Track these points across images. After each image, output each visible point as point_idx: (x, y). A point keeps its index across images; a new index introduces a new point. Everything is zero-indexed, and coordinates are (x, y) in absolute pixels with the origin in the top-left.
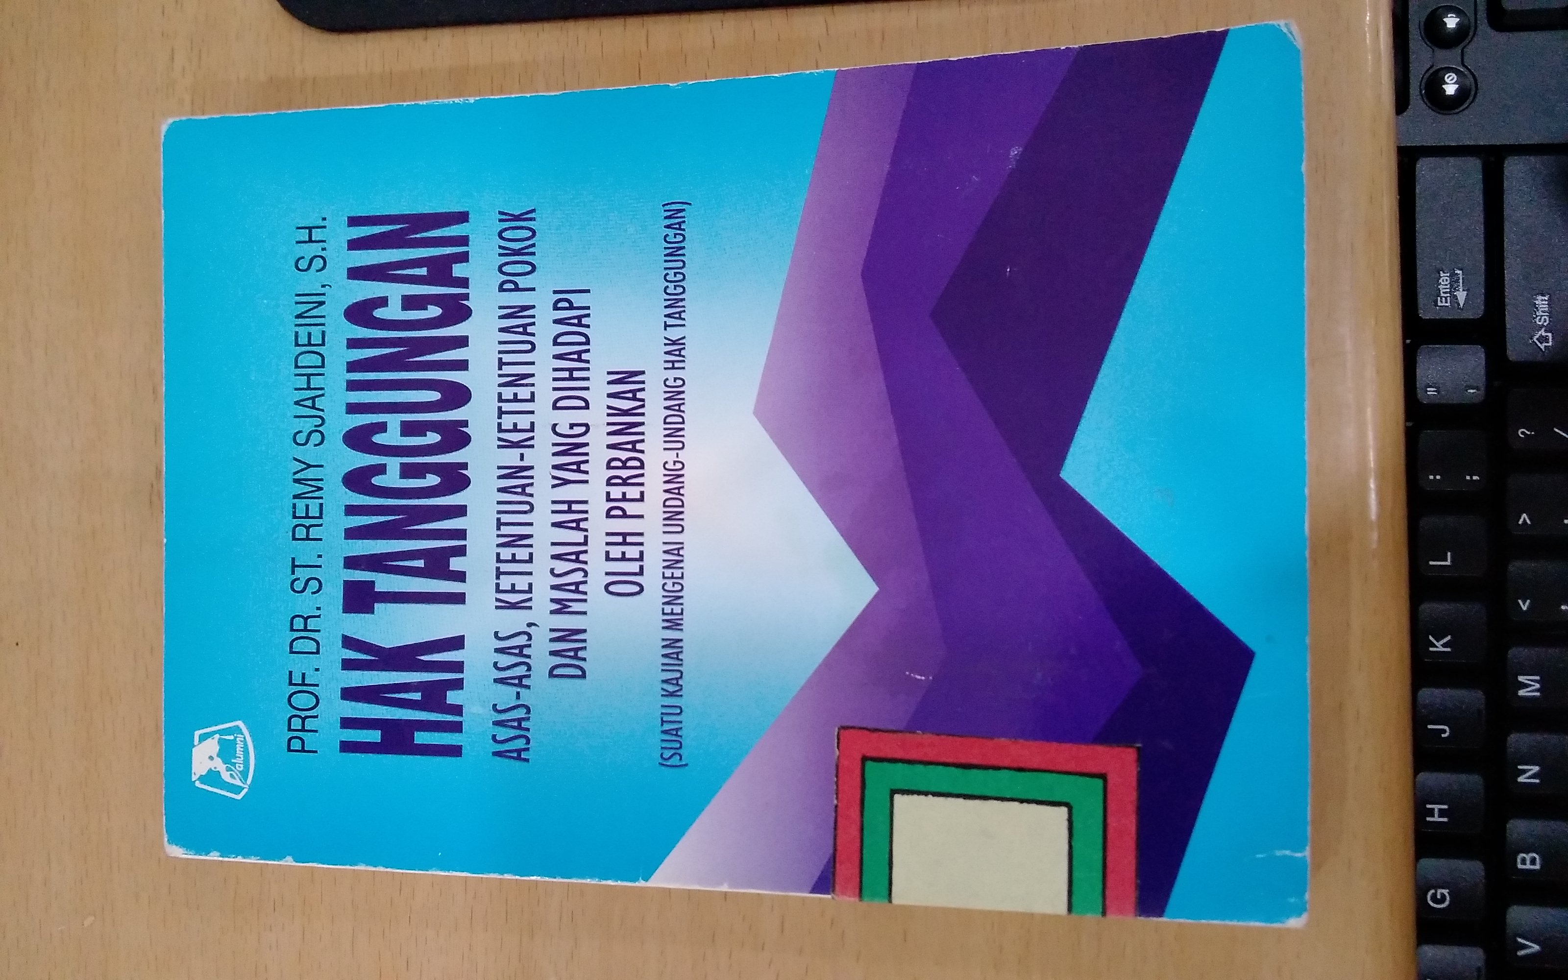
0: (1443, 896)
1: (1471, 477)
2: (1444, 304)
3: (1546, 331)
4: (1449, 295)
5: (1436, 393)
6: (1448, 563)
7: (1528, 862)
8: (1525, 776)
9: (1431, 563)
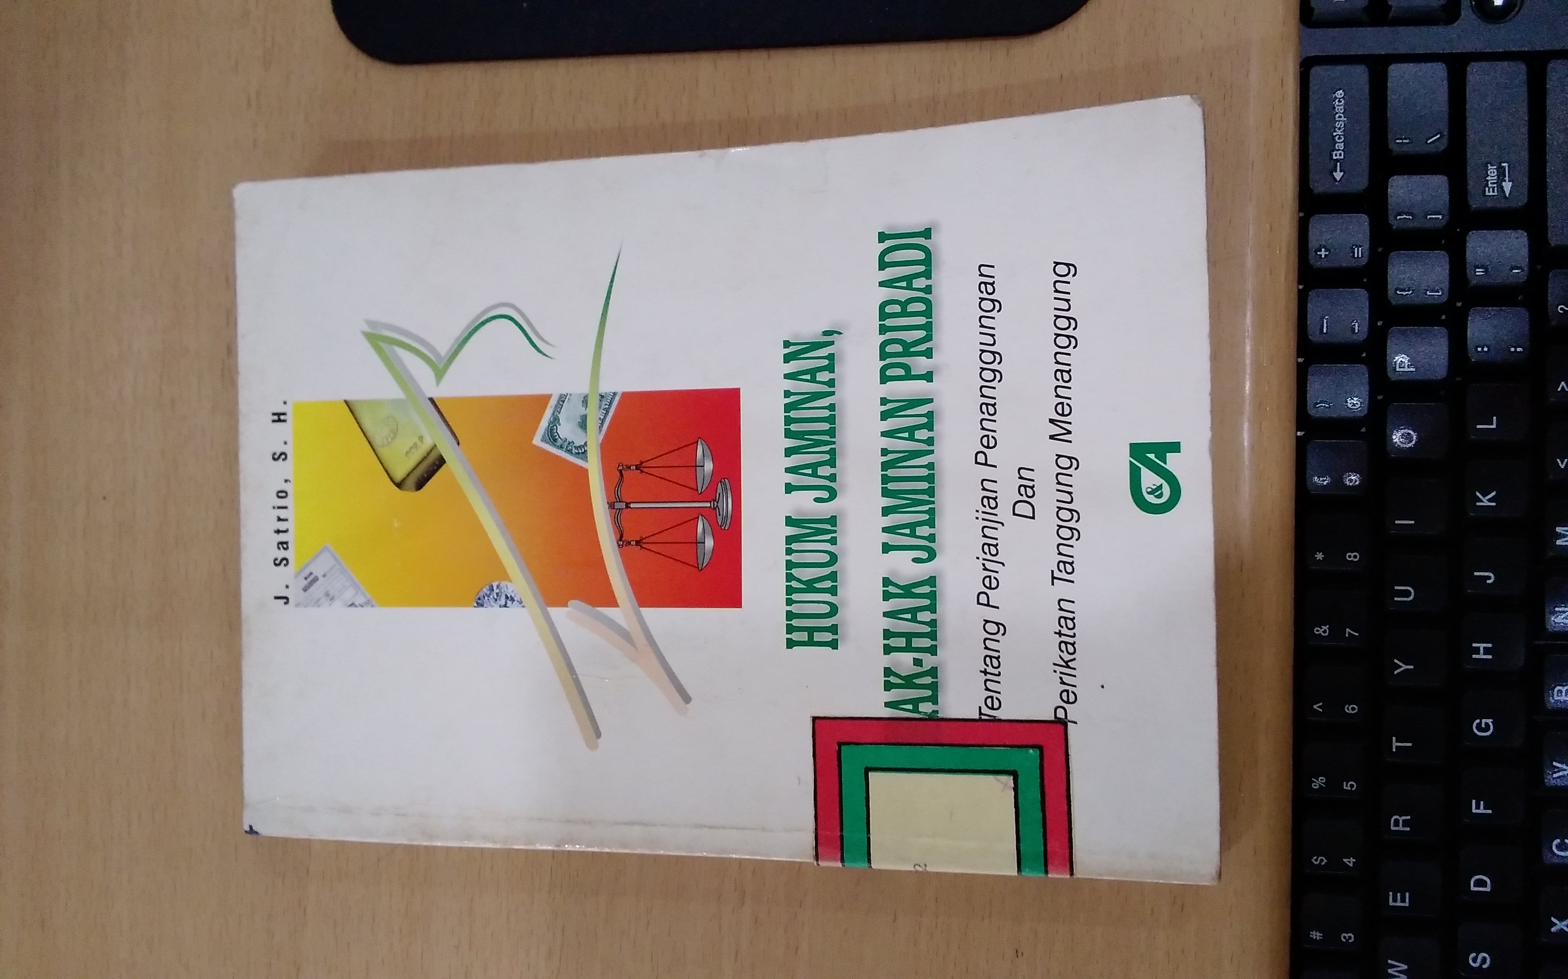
0: (1487, 724)
5: (1483, 273)
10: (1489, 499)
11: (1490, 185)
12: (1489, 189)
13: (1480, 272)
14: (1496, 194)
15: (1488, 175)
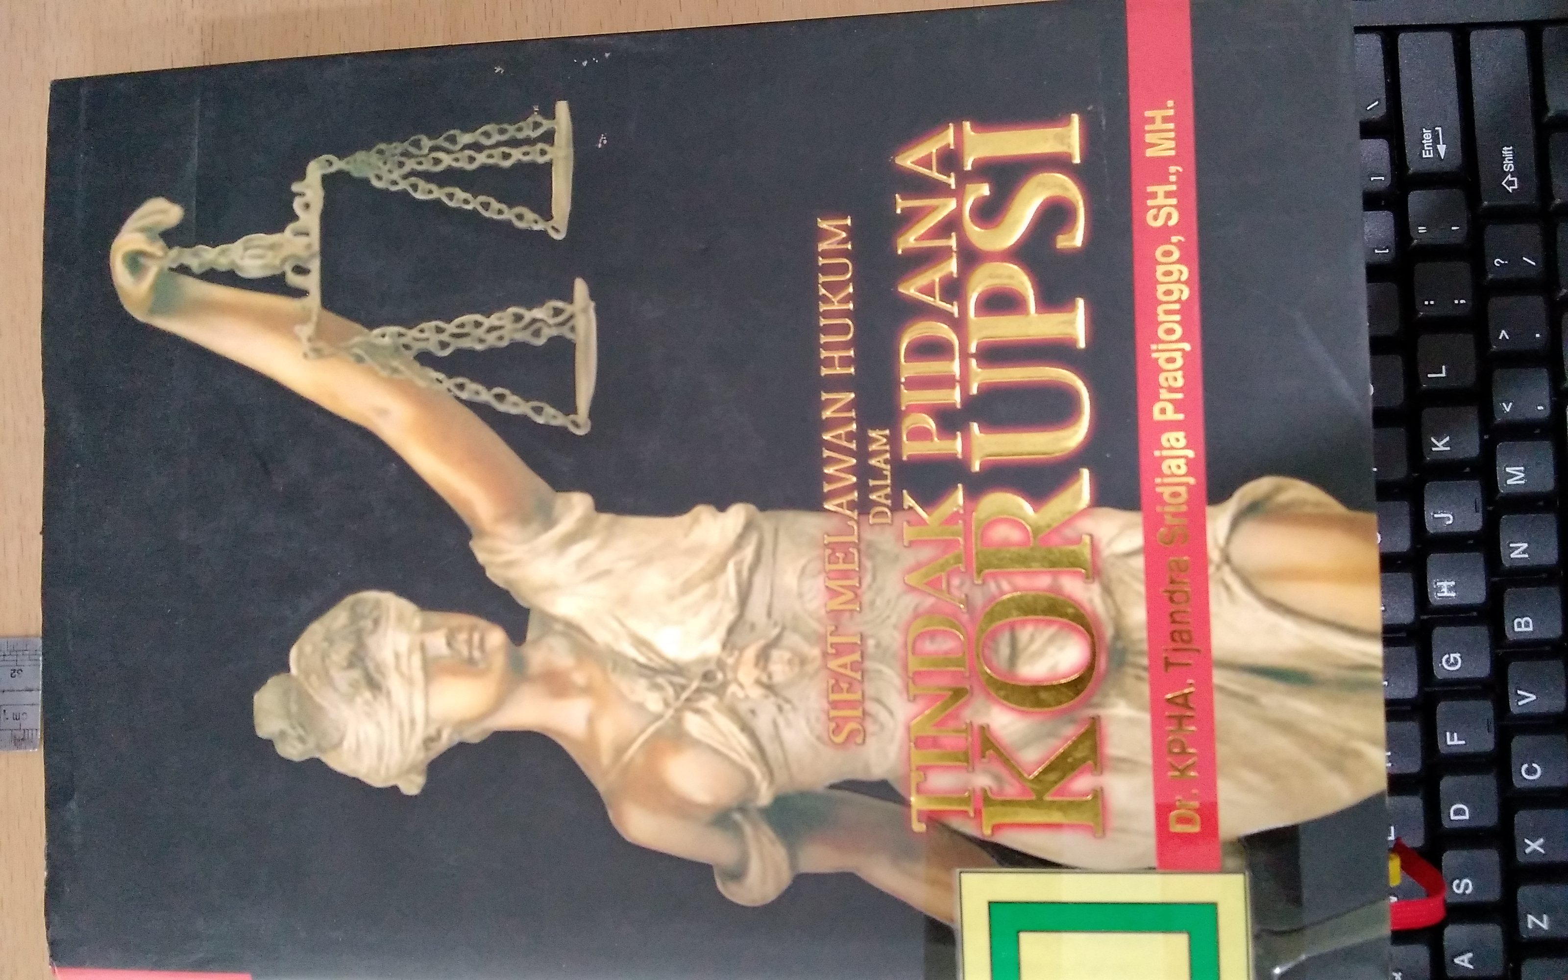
1: (1459, 302)
2: (1428, 156)
3: (1511, 177)
4: (1431, 148)
6: (1443, 375)
7: (1523, 625)
8: (1517, 552)
9: (1429, 376)
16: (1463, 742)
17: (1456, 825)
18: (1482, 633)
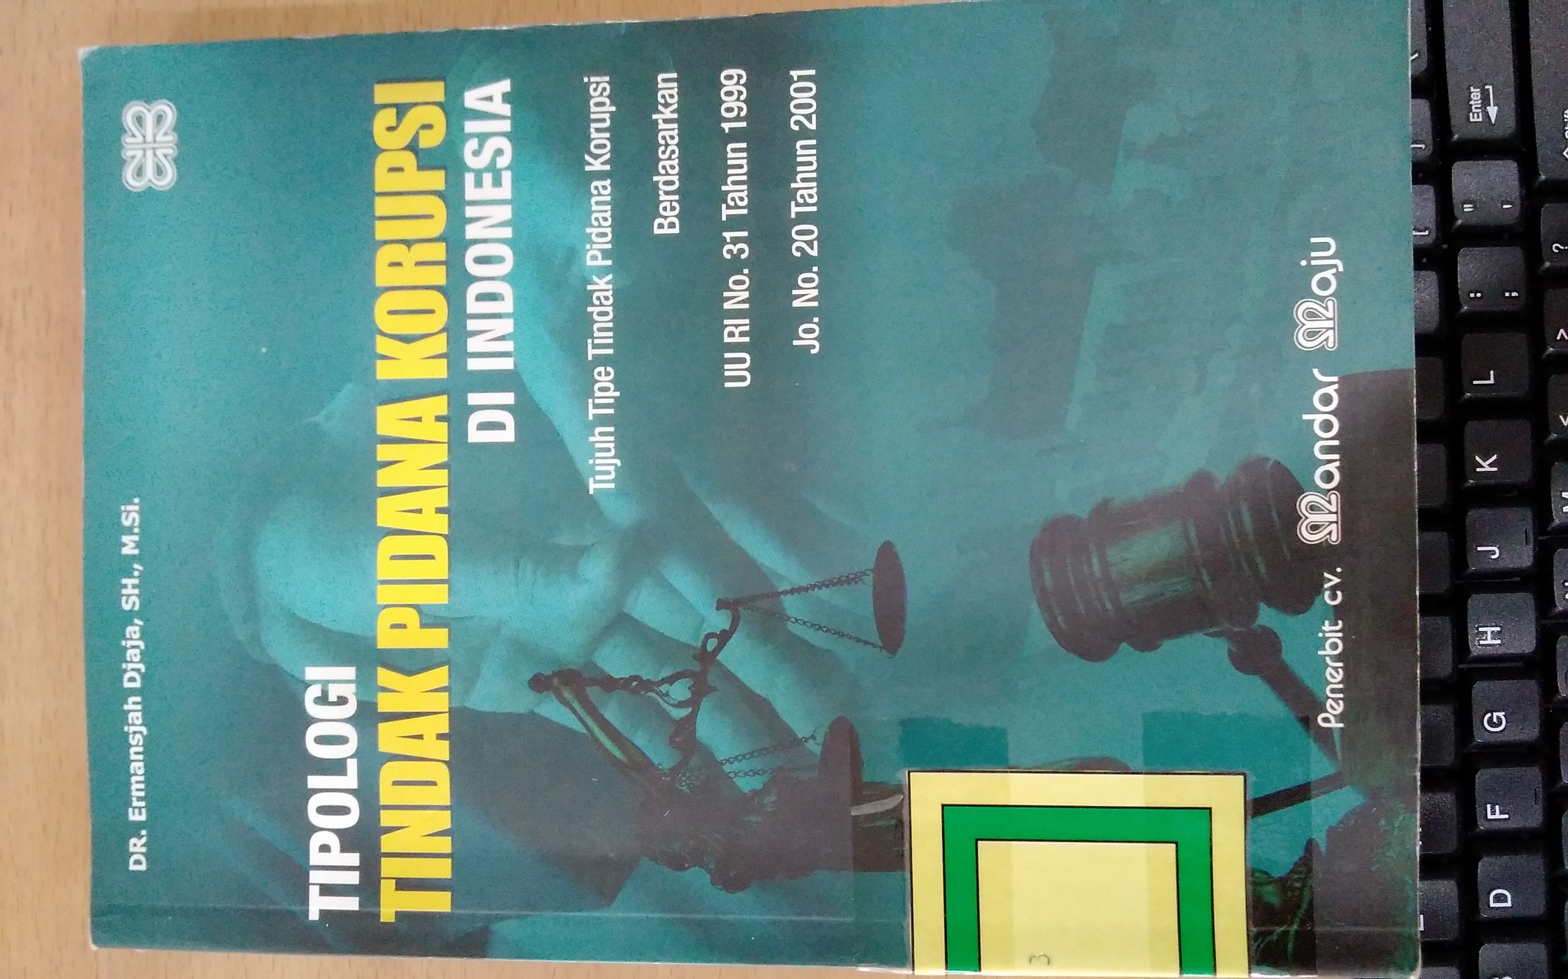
0: (1498, 718)
1: (1510, 294)
2: (1476, 120)
4: (1480, 110)
5: (1472, 209)
6: (1492, 381)
9: (1475, 382)
10: (1491, 463)
11: (1474, 110)
12: (1473, 113)
13: (1468, 208)
14: (1480, 119)
15: (1471, 100)
16: (1506, 816)
17: (1497, 915)
18: (1531, 688)
